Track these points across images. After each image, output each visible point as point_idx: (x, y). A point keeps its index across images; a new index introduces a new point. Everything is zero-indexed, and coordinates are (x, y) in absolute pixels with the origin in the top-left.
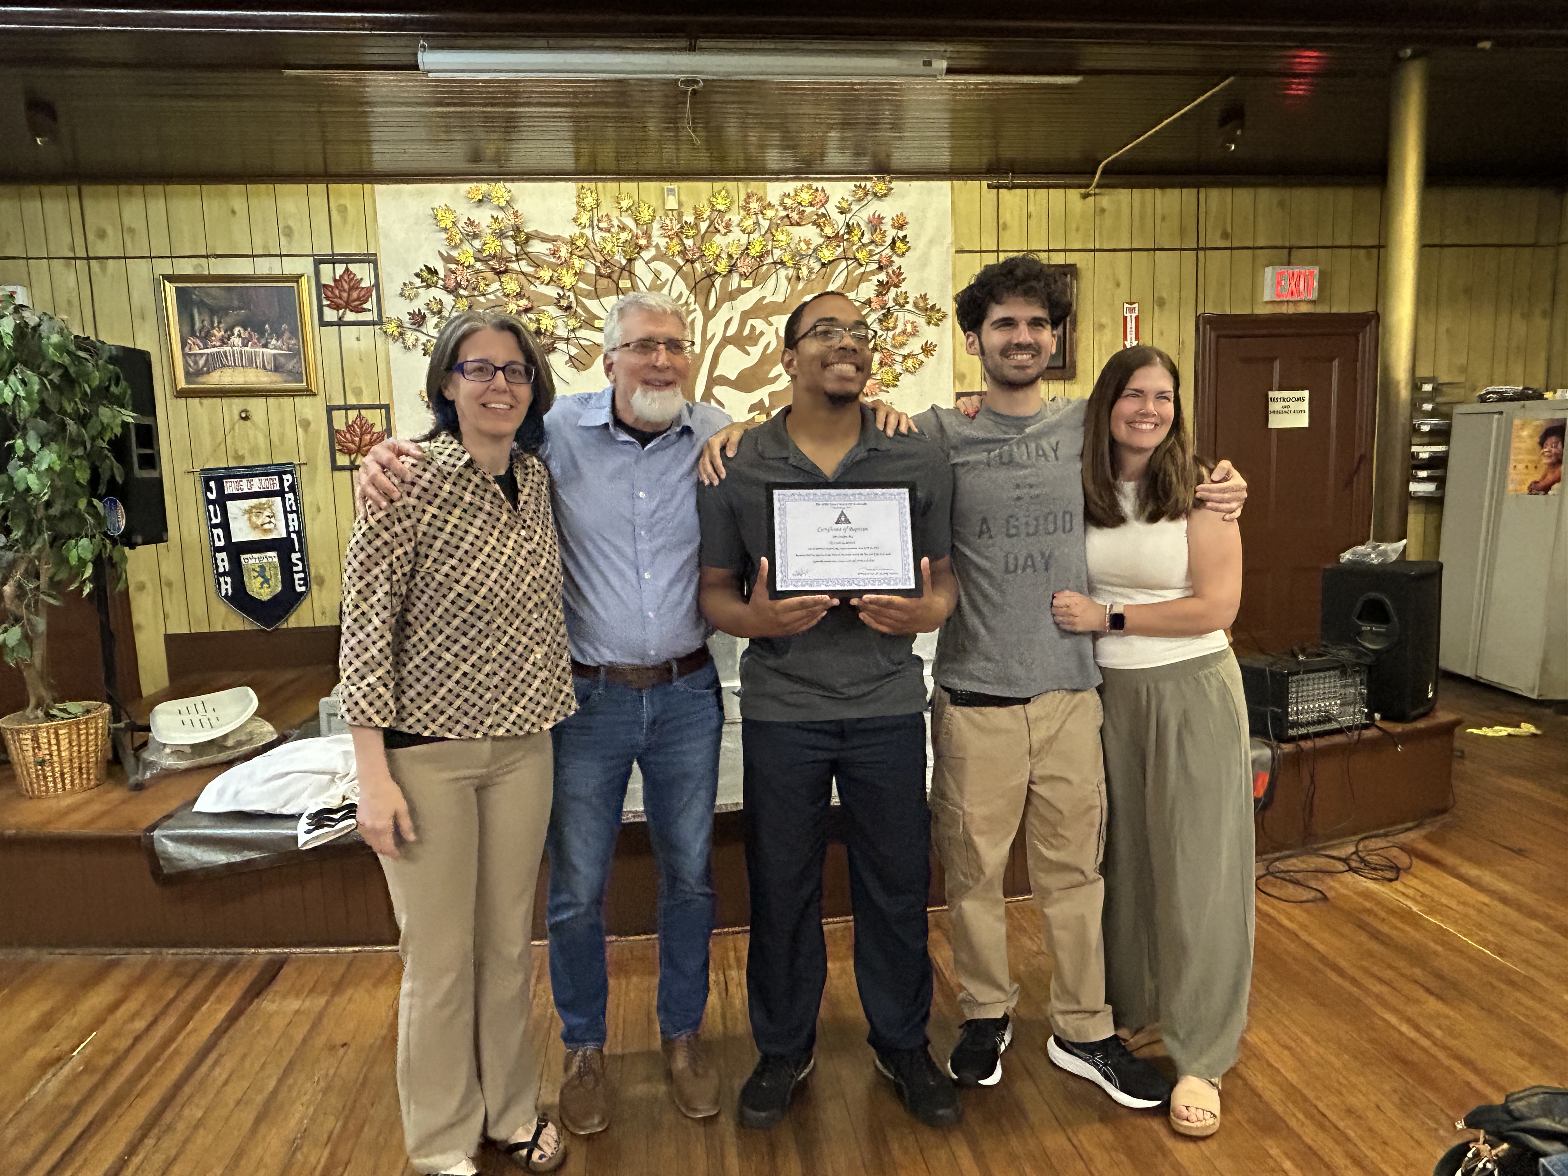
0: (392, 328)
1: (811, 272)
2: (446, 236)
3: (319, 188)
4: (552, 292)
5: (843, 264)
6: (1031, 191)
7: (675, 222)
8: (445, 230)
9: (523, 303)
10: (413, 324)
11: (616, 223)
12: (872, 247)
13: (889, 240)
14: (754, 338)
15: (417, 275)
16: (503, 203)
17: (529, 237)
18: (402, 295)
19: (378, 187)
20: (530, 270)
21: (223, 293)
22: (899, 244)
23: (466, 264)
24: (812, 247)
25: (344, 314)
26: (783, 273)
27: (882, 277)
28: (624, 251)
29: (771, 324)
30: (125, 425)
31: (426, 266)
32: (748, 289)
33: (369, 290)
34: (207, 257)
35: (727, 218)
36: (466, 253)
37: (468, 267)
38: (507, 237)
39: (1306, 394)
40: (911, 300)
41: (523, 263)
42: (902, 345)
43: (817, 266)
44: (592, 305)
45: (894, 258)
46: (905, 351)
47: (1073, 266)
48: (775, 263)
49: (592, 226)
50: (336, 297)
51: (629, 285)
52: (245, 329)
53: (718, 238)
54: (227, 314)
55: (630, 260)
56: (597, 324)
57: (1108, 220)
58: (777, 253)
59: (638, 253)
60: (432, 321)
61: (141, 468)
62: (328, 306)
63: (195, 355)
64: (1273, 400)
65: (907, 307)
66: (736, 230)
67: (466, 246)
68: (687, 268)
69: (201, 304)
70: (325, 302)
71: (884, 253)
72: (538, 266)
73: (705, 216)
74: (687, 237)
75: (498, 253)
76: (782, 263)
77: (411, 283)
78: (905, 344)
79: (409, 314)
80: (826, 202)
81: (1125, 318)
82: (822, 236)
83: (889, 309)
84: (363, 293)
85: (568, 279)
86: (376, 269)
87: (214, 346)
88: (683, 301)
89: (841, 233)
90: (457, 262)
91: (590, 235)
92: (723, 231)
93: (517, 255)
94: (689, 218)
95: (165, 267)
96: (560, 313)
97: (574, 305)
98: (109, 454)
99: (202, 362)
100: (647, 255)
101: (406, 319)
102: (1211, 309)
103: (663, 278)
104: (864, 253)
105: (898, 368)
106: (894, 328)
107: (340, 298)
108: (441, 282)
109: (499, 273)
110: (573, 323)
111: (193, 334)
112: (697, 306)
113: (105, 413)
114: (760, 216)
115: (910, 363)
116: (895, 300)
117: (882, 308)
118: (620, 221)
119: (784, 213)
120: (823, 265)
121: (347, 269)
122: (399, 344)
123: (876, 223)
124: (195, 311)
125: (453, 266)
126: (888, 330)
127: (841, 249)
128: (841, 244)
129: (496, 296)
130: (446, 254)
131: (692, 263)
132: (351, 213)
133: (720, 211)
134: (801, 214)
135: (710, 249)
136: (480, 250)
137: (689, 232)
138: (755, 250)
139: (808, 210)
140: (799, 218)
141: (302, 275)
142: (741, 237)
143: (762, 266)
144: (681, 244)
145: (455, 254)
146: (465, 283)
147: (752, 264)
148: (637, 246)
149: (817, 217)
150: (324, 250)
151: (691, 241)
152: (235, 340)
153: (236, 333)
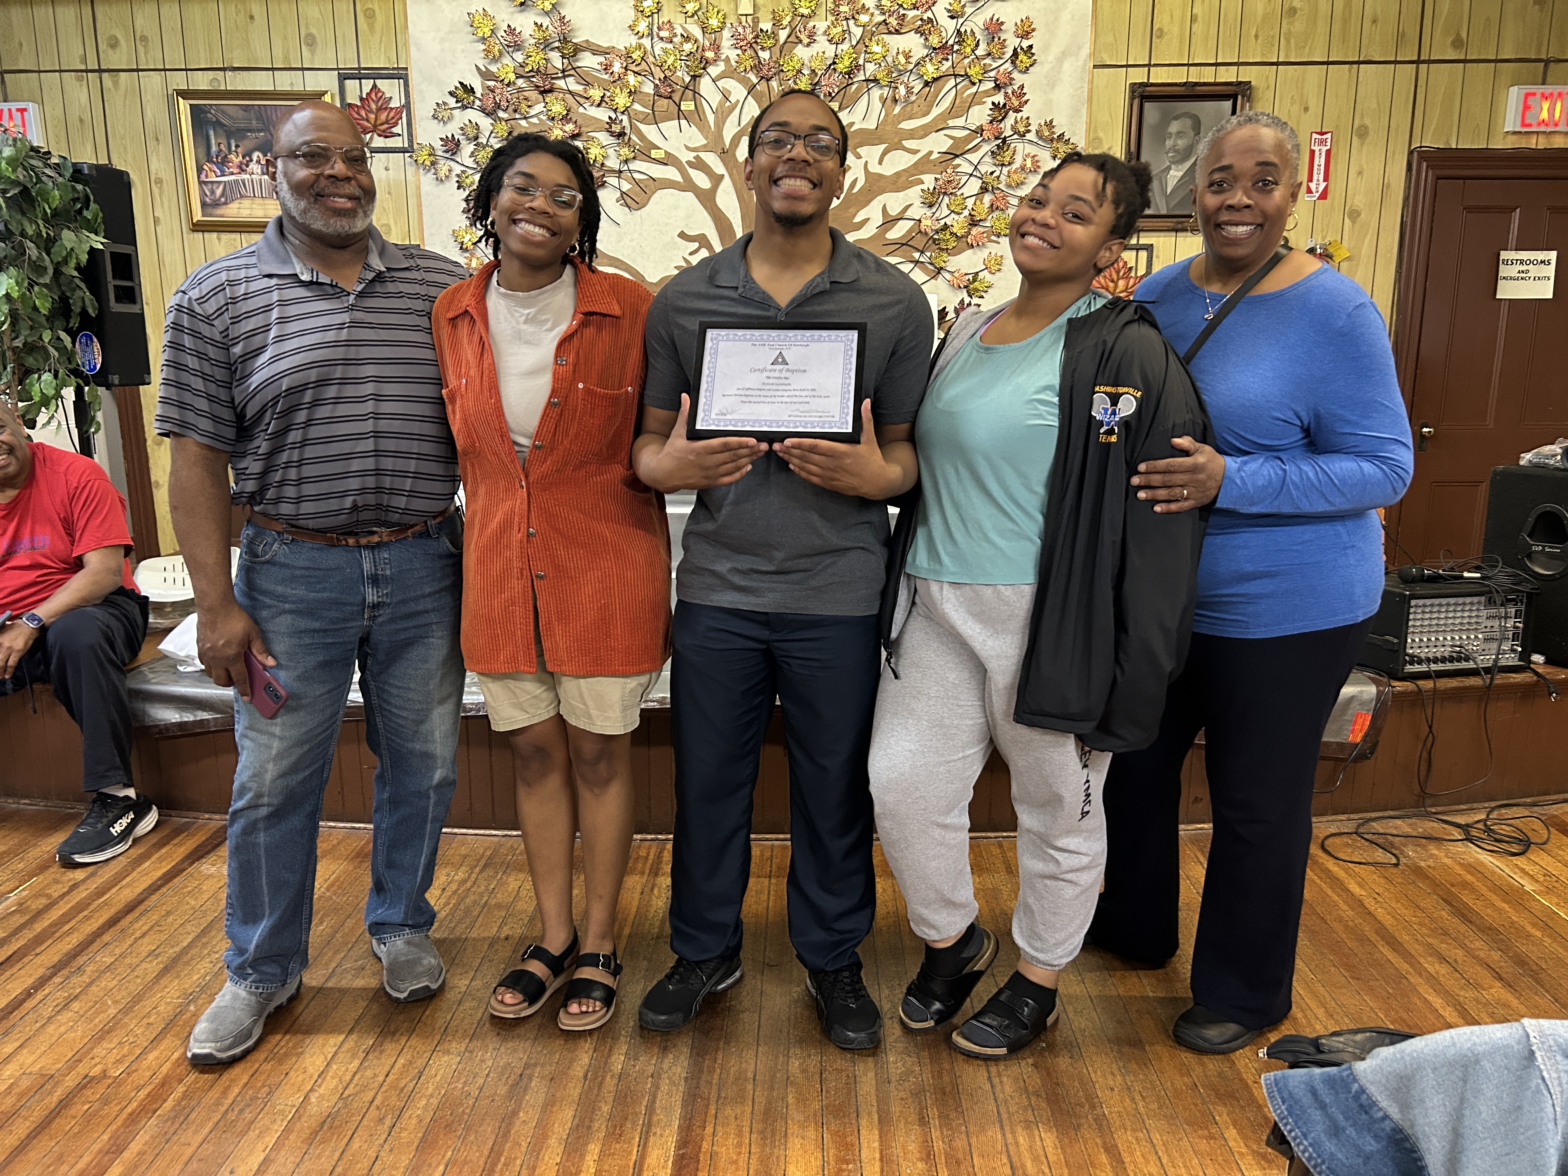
0: (423, 156)
1: (909, 91)
2: (483, 47)
4: (603, 114)
5: (952, 82)
7: (748, 30)
8: (483, 40)
9: (569, 127)
10: (446, 151)
11: (679, 31)
12: (988, 61)
13: (1009, 52)
15: (451, 94)
16: (548, 7)
17: (577, 49)
18: (434, 117)
20: (578, 88)
21: (241, 113)
22: (1022, 57)
23: (506, 81)
24: (913, 60)
25: (371, 139)
26: (876, 93)
27: (999, 98)
28: (688, 66)
29: (859, 157)
30: (92, 251)
31: (461, 83)
33: (399, 111)
34: (223, 69)
35: (811, 24)
36: (506, 68)
37: (508, 85)
38: (552, 49)
39: (1553, 255)
40: (1033, 128)
41: (570, 80)
42: (1019, 185)
43: (918, 86)
44: (650, 131)
45: (1015, 75)
47: (1247, 84)
48: (867, 80)
49: (651, 34)
50: (363, 119)
51: (693, 108)
52: (265, 155)
53: (800, 52)
54: (245, 137)
55: (694, 77)
56: (654, 154)
57: (1299, 25)
58: (870, 68)
59: (704, 68)
60: (468, 148)
61: (118, 300)
64: (1506, 262)
65: (1029, 136)
66: (822, 39)
67: (506, 60)
68: (761, 87)
69: (217, 124)
71: (1002, 69)
72: (588, 84)
73: (785, 22)
74: (763, 49)
75: (542, 69)
76: (876, 81)
77: (445, 103)
78: (1022, 183)
79: (441, 139)
80: (934, 4)
81: (1312, 152)
82: (926, 47)
83: (1005, 139)
84: (392, 114)
85: (622, 100)
86: (406, 86)
87: (232, 174)
89: (951, 42)
90: (496, 78)
91: (649, 48)
92: (806, 41)
93: (563, 71)
94: (766, 26)
95: (179, 81)
96: (612, 140)
97: (627, 131)
98: (82, 285)
99: (219, 192)
100: (714, 71)
101: (438, 144)
102: (1431, 141)
103: (733, 99)
104: (977, 69)
106: (1010, 164)
107: (368, 120)
108: (478, 103)
109: (544, 92)
110: (625, 151)
111: (210, 160)
113: (68, 238)
114: (851, 22)
116: (1013, 127)
117: (997, 138)
118: (683, 28)
119: (882, 18)
120: (927, 84)
121: (375, 86)
122: (431, 176)
123: (994, 28)
124: (212, 133)
125: (491, 83)
126: (1003, 165)
127: (950, 63)
128: (950, 57)
129: (539, 119)
130: (484, 69)
131: (768, 80)
132: (379, 19)
133: (803, 15)
134: (903, 19)
135: (790, 64)
136: (522, 65)
137: (764, 42)
138: (845, 65)
139: (910, 14)
140: (900, 24)
141: (325, 92)
142: (826, 48)
143: (852, 84)
144: (752, 57)
145: (493, 69)
146: (504, 104)
147: (839, 82)
148: (701, 61)
149: (920, 23)
150: (350, 63)
151: (767, 54)
152: (254, 167)
153: (255, 158)
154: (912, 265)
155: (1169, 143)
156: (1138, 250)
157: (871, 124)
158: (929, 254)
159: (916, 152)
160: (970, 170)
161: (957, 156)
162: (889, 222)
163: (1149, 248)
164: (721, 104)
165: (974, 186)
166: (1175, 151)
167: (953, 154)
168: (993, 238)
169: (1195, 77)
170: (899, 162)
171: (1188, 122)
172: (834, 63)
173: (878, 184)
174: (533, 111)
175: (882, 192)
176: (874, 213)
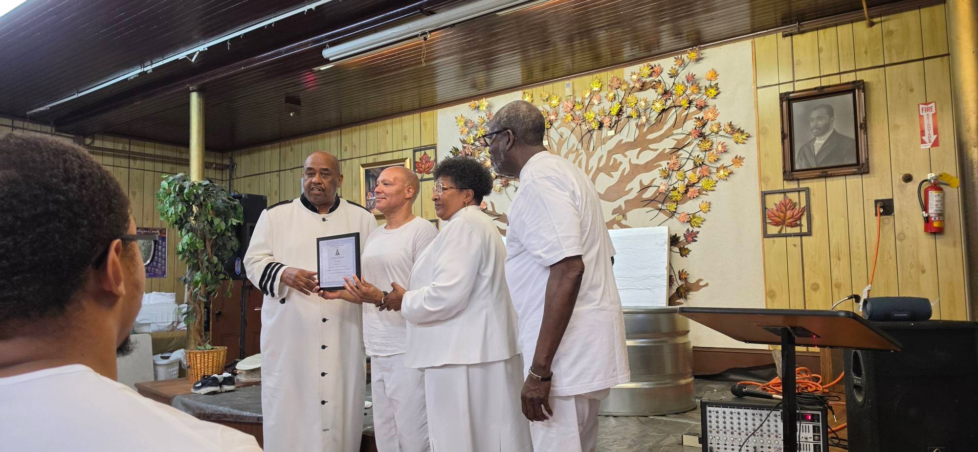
1: (648, 119)
2: (460, 130)
3: (417, 115)
5: (674, 110)
6: (821, 32)
7: (570, 103)
8: (461, 127)
12: (693, 96)
13: (703, 89)
14: (616, 166)
15: (451, 152)
16: (485, 109)
19: (440, 111)
22: (712, 90)
23: (469, 143)
24: (650, 103)
25: (423, 175)
26: (633, 122)
27: (701, 115)
29: (626, 156)
31: (453, 147)
32: (612, 137)
34: (377, 154)
35: (599, 95)
36: (469, 138)
37: (471, 145)
40: (722, 128)
43: (654, 115)
45: (709, 101)
46: (718, 165)
47: (862, 82)
48: (628, 117)
50: (421, 167)
51: (547, 144)
53: (595, 108)
57: (897, 39)
58: (630, 111)
63: (370, 200)
65: (720, 133)
66: (605, 101)
67: (469, 134)
68: (578, 129)
69: (372, 176)
70: (417, 170)
71: (700, 99)
73: (587, 96)
74: (577, 110)
78: (718, 160)
80: (661, 73)
81: (921, 117)
82: (656, 95)
83: (706, 136)
84: (430, 164)
86: (436, 151)
88: (575, 149)
89: (671, 90)
90: (466, 143)
92: (596, 103)
94: (579, 99)
95: (363, 161)
99: (372, 204)
100: (556, 125)
103: (564, 137)
104: (686, 101)
105: (714, 177)
106: (709, 150)
111: (370, 191)
112: (583, 151)
115: (722, 172)
116: (711, 129)
117: (701, 137)
118: (543, 107)
119: (634, 85)
120: (660, 114)
121: (425, 153)
123: (691, 80)
124: (371, 180)
125: (465, 145)
126: (706, 151)
127: (671, 101)
128: (671, 98)
129: (484, 158)
130: (462, 140)
131: (580, 125)
132: (428, 125)
133: (595, 91)
134: (644, 83)
135: (590, 115)
136: (476, 135)
137: (577, 107)
138: (615, 111)
139: (648, 80)
140: (642, 86)
141: (407, 158)
142: (606, 105)
143: (620, 120)
144: (572, 115)
145: (466, 139)
146: (470, 153)
147: (614, 121)
148: (550, 120)
149: (654, 83)
150: (417, 145)
151: (580, 112)
154: (658, 211)
155: (812, 124)
156: (799, 191)
157: (631, 139)
158: (666, 205)
159: (657, 150)
160: (687, 155)
161: (679, 149)
162: (644, 189)
163: (807, 190)
164: (559, 140)
165: (690, 165)
166: (817, 128)
167: (677, 149)
168: (704, 192)
169: (825, 82)
170: (648, 156)
171: (824, 110)
172: (610, 111)
173: (636, 170)
174: (482, 155)
175: (639, 173)
176: (634, 186)
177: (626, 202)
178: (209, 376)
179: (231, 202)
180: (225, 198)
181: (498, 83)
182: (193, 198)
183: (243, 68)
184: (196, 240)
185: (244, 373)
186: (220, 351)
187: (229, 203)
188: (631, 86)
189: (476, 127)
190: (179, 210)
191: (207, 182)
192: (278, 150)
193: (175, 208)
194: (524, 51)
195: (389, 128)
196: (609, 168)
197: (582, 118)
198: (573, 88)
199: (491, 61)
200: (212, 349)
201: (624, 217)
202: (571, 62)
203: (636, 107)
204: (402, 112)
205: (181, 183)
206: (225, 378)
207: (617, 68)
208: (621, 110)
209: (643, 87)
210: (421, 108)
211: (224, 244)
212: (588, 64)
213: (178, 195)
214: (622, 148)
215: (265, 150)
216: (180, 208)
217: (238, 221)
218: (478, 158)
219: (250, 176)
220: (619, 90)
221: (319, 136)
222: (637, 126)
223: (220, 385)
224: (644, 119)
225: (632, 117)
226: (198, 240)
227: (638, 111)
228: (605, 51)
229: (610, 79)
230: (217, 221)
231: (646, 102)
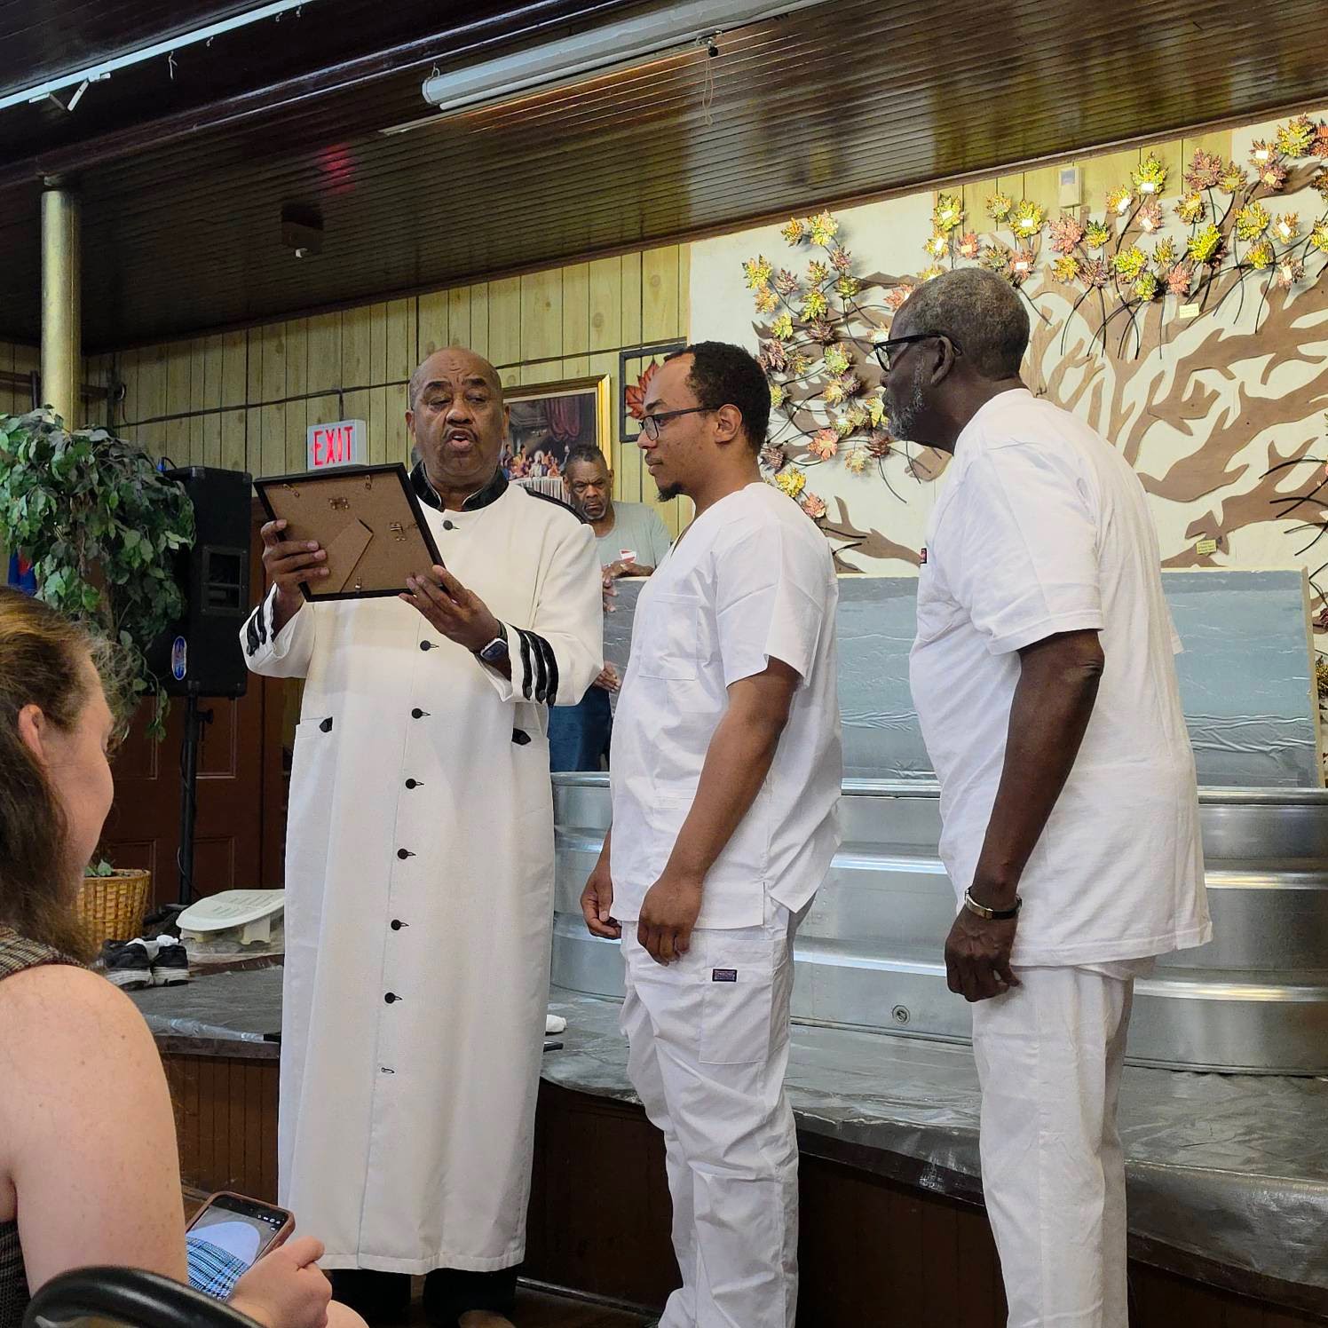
1: (1302, 272)
2: (756, 299)
3: (631, 258)
7: (1073, 226)
8: (759, 291)
9: (850, 383)
11: (985, 242)
14: (1200, 404)
16: (826, 240)
17: (861, 285)
19: (695, 245)
21: (528, 408)
23: (781, 336)
29: (1231, 377)
32: (1193, 321)
34: (519, 364)
35: (1156, 204)
36: (783, 320)
37: (787, 340)
38: (833, 290)
41: (854, 324)
48: (1240, 267)
49: (950, 252)
52: (546, 454)
53: (1144, 242)
54: (530, 436)
58: (1244, 249)
62: (630, 414)
67: (783, 311)
68: (1093, 299)
70: (629, 410)
72: (874, 326)
73: (1122, 207)
74: (1093, 247)
75: (823, 314)
88: (1084, 353)
90: (772, 335)
92: (1149, 227)
93: (847, 315)
94: (1098, 216)
100: (1030, 285)
103: (1054, 321)
109: (824, 344)
112: (1107, 361)
118: (993, 238)
119: (1259, 177)
121: (653, 362)
125: (768, 342)
129: (820, 377)
130: (761, 326)
131: (1100, 288)
132: (664, 286)
133: (1146, 195)
134: (1288, 173)
135: (1128, 261)
136: (800, 315)
137: (1092, 239)
138: (1202, 250)
139: (1302, 163)
140: (1283, 181)
141: (604, 377)
142: (1177, 232)
143: (1217, 275)
144: (1076, 260)
145: (770, 324)
146: (781, 364)
147: (1198, 276)
148: (1012, 276)
149: (1319, 172)
150: (632, 340)
151: (1099, 252)
152: (536, 469)
153: (537, 458)
154: (1320, 530)
157: (1247, 328)
162: (1280, 467)
164: (1039, 329)
170: (1293, 377)
172: (1190, 251)
173: (1259, 414)
174: (813, 369)
175: (1268, 423)
176: (1253, 459)
177: (1228, 504)
178: (121, 944)
179: (165, 488)
180: (150, 479)
181: (866, 169)
182: (73, 475)
183: (195, 128)
184: (79, 586)
185: (199, 938)
186: (136, 880)
187: (159, 491)
188: (1250, 181)
189: (797, 291)
190: (40, 507)
191: (101, 435)
192: (241, 350)
193: (28, 502)
194: (942, 80)
195: (553, 292)
196: (1180, 411)
197: (1106, 268)
198: (1083, 185)
199: (848, 114)
200: (114, 874)
201: (1222, 544)
202: (1077, 115)
203: (1264, 239)
204: (590, 250)
205: (41, 434)
206: (162, 949)
207: (1212, 129)
208: (1220, 248)
209: (1287, 184)
210: (643, 239)
211: (147, 602)
212: (1127, 119)
213: (32, 467)
214: (1220, 353)
215: (206, 348)
216: (42, 501)
217: (183, 540)
218: (804, 378)
219: (161, 419)
220: (1215, 191)
221: (358, 311)
222: (1266, 292)
223: (152, 966)
224: (1287, 273)
225: (1250, 266)
226: (85, 587)
227: (1269, 250)
228: (1178, 83)
229: (1189, 159)
230: (132, 538)
231: (1293, 224)
